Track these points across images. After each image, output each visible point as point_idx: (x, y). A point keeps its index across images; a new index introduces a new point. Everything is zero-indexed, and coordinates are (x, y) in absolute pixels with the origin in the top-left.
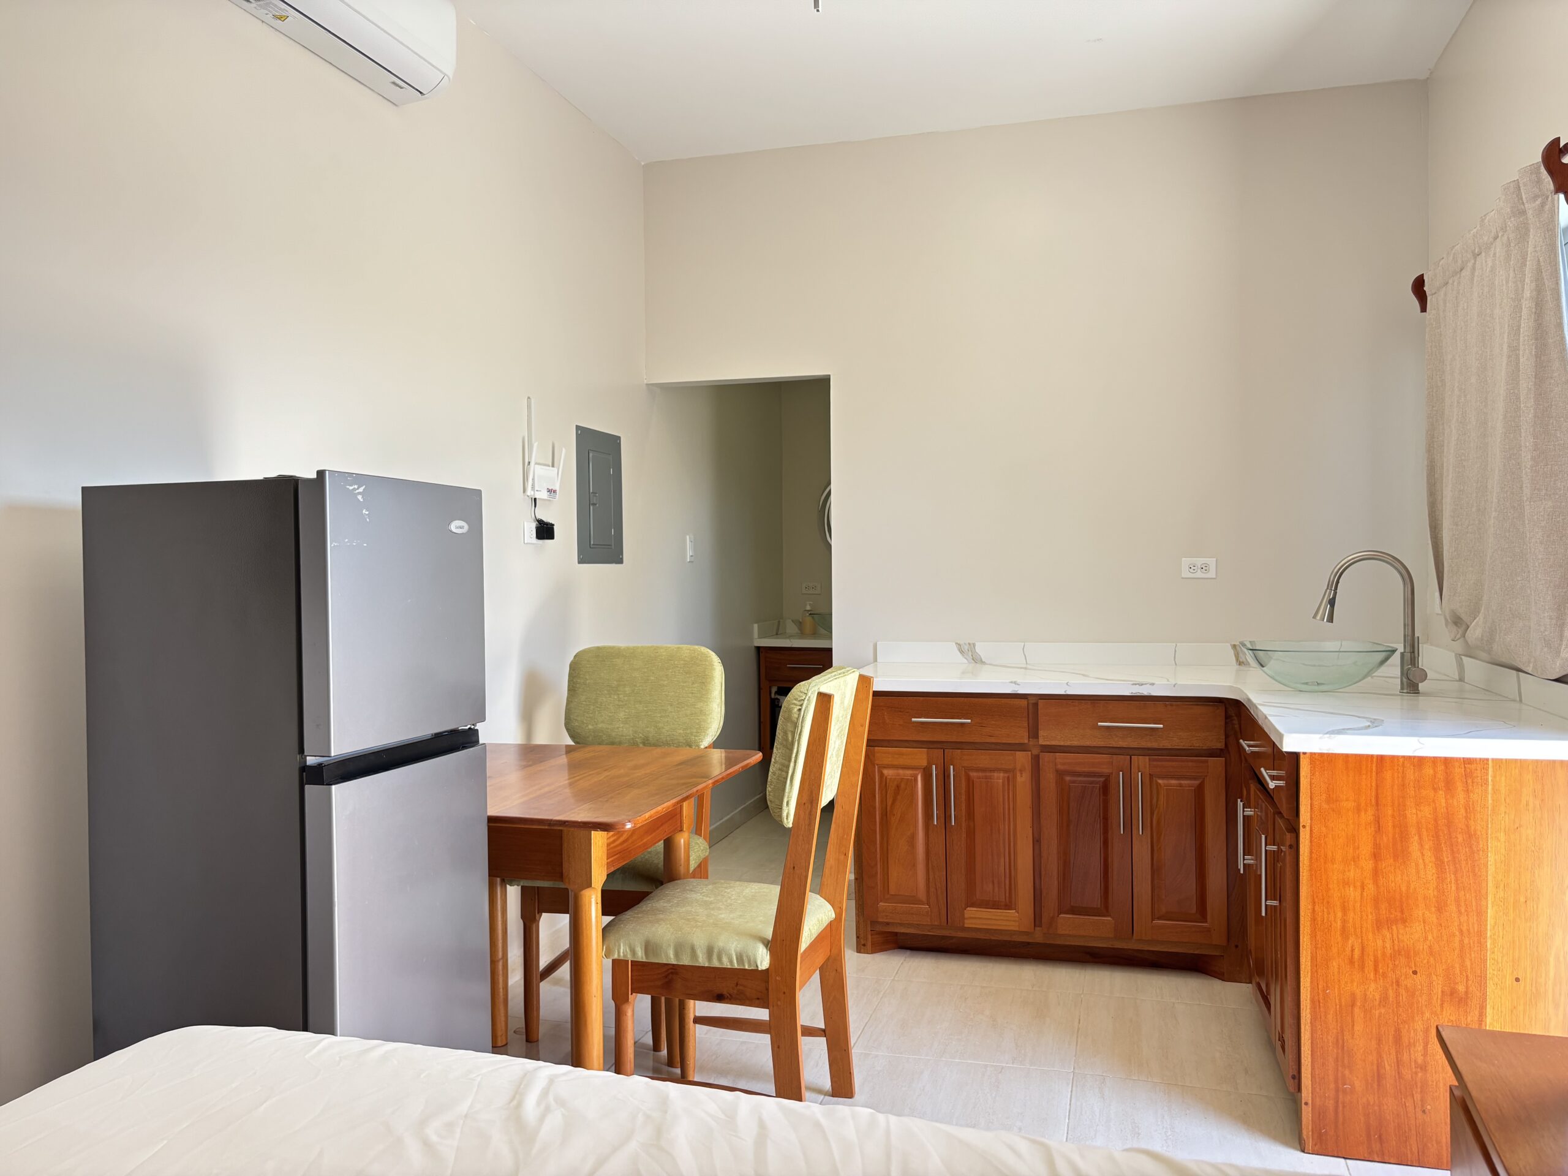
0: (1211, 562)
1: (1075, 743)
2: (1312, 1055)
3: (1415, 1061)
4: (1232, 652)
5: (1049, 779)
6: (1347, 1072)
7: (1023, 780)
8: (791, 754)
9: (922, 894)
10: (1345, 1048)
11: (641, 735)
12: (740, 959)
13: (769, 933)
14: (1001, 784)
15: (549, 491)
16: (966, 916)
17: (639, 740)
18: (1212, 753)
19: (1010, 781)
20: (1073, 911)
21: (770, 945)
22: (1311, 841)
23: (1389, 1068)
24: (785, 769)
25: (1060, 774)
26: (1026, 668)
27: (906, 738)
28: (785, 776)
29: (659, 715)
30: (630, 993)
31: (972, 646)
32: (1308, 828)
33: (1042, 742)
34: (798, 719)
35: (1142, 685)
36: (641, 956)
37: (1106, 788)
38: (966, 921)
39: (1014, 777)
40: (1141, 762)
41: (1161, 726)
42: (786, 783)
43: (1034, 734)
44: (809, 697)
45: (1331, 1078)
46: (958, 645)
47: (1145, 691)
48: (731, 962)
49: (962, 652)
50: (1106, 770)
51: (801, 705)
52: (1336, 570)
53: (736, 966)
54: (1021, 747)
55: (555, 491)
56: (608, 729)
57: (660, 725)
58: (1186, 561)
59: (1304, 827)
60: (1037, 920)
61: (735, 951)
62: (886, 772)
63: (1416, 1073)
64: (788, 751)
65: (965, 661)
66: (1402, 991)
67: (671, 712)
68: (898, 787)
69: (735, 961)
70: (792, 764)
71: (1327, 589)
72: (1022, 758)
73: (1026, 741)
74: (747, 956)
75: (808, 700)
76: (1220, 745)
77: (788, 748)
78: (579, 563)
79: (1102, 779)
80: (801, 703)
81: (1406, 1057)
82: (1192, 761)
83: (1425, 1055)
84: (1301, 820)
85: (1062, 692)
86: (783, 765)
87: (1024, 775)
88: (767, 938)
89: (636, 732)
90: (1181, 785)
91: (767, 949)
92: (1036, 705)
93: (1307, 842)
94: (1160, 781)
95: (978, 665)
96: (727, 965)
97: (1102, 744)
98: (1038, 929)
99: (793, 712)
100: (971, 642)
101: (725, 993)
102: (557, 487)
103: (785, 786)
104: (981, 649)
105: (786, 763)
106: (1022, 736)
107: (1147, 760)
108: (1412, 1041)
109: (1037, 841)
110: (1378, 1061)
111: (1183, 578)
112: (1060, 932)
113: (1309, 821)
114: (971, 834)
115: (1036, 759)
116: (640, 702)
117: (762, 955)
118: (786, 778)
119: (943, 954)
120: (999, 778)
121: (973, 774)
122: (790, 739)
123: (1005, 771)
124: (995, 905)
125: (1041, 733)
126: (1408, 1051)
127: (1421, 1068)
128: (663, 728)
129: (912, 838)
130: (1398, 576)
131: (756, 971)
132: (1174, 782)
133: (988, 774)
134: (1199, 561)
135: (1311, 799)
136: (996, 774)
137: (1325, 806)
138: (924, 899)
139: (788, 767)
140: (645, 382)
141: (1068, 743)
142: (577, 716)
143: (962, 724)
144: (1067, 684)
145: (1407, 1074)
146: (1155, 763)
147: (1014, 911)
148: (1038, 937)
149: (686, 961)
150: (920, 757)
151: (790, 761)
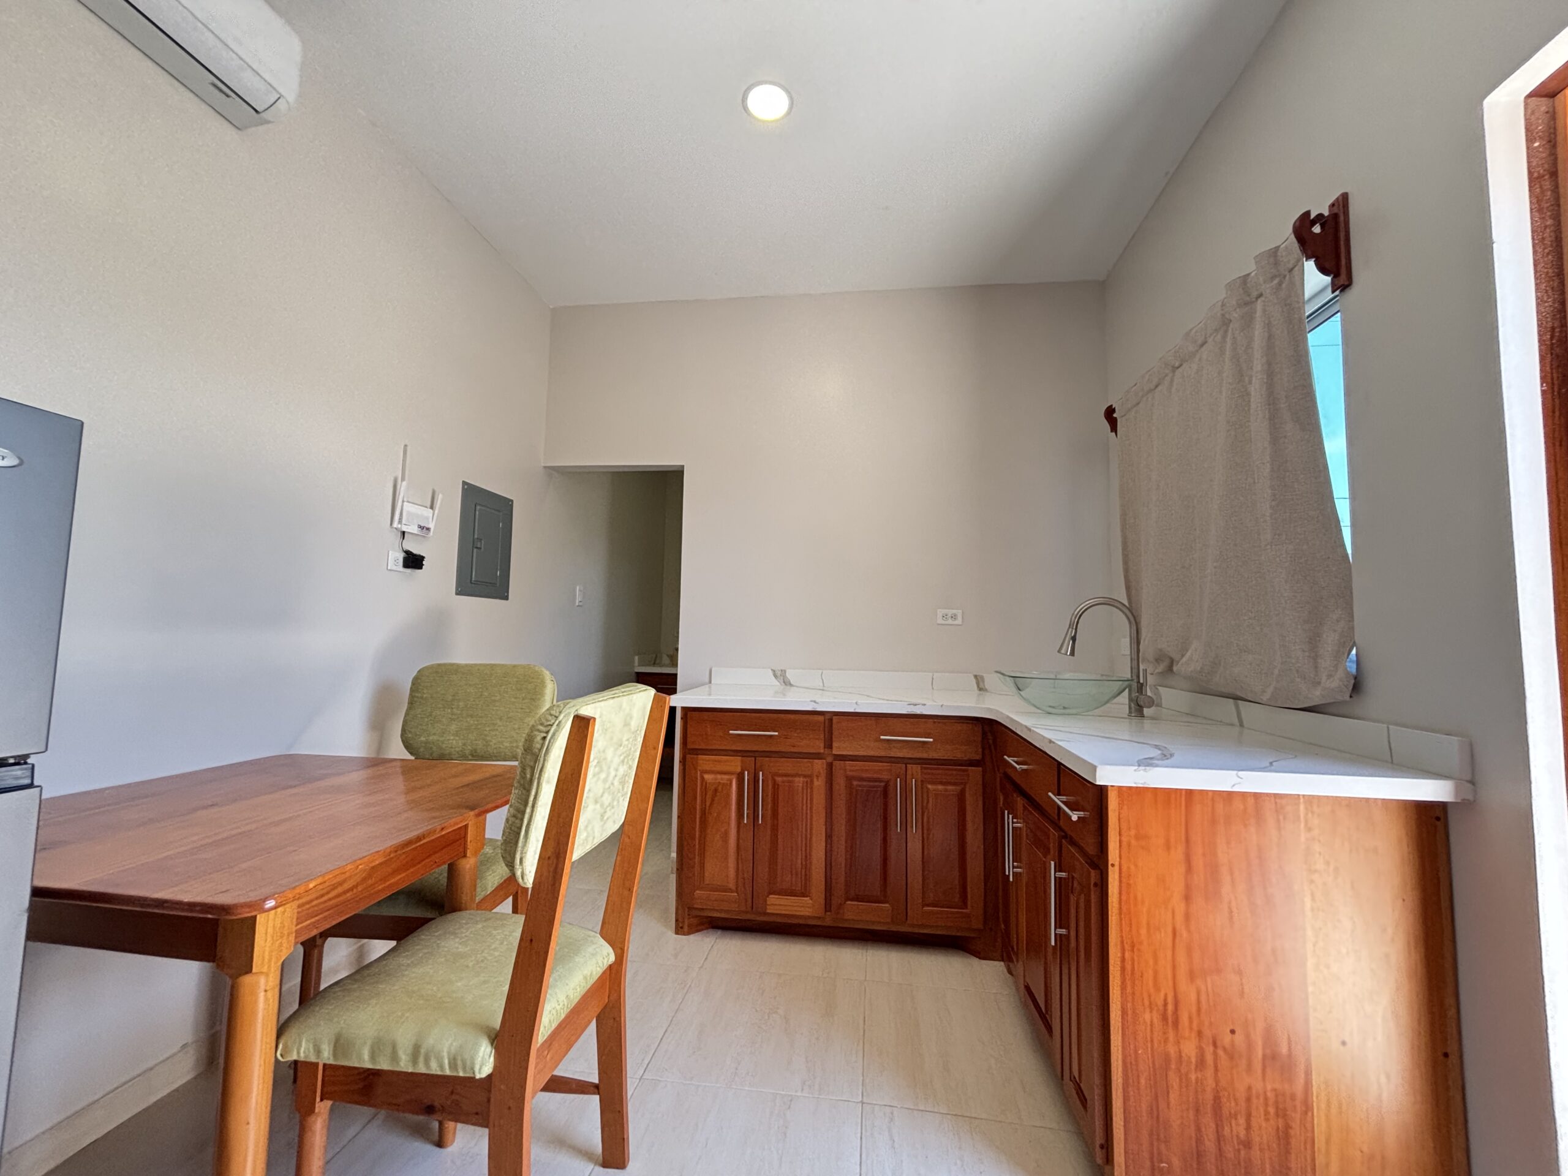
0: (959, 612)
1: (862, 753)
2: (1125, 1126)
3: (1237, 1136)
4: (974, 681)
5: (840, 783)
6: (1163, 1147)
7: (819, 783)
8: (528, 796)
9: (732, 885)
10: (1161, 1119)
11: (469, 747)
12: (453, 1065)
13: (497, 1022)
14: (800, 789)
15: (421, 527)
16: (768, 903)
17: (467, 752)
18: (972, 763)
19: (809, 784)
20: (857, 898)
21: (497, 1039)
22: (1120, 881)
23: (1210, 1144)
24: (519, 816)
25: (849, 779)
26: (823, 690)
27: (724, 748)
28: (518, 825)
29: (488, 729)
30: (318, 1099)
31: (784, 672)
32: (1117, 868)
33: (835, 752)
34: (540, 750)
35: (916, 705)
36: (327, 1056)
37: (885, 792)
38: (768, 907)
39: (812, 781)
40: (915, 769)
41: (931, 740)
42: (519, 834)
43: (829, 746)
44: (560, 722)
45: (1146, 1155)
46: (774, 671)
47: (918, 710)
48: (441, 1067)
49: (775, 676)
50: (885, 776)
51: (547, 732)
52: (1076, 613)
53: (448, 1072)
54: (818, 756)
55: (428, 529)
56: (438, 740)
57: (488, 738)
58: (940, 612)
59: (1113, 865)
60: (828, 906)
61: (449, 1053)
62: (706, 776)
63: (1239, 1150)
64: (524, 792)
65: (778, 684)
66: (1220, 1052)
67: (500, 726)
68: (716, 790)
69: (447, 1066)
70: (528, 810)
71: (1069, 627)
72: (819, 766)
73: (822, 751)
74: (462, 1060)
75: (557, 725)
76: (978, 757)
77: (524, 789)
78: (457, 594)
79: (883, 784)
80: (547, 729)
81: (1227, 1131)
82: (955, 770)
83: (1248, 1127)
84: (1110, 858)
85: (852, 710)
86: (518, 810)
87: (820, 780)
88: (495, 1027)
89: (464, 744)
90: (946, 790)
91: (492, 1045)
92: (831, 720)
93: (1117, 883)
94: (930, 786)
95: (788, 687)
96: (436, 1070)
97: (883, 754)
98: (828, 913)
99: (535, 740)
100: (783, 669)
101: (436, 1104)
102: (432, 526)
103: (519, 837)
104: (790, 675)
105: (522, 807)
106: (819, 746)
107: (919, 768)
108: (1233, 1112)
109: (829, 837)
110: (1196, 1135)
111: (939, 624)
112: (846, 917)
113: (1118, 859)
114: (775, 829)
115: (830, 766)
116: (472, 716)
117: (483, 1057)
118: (520, 828)
119: (748, 934)
120: (799, 782)
121: (779, 779)
122: (528, 776)
123: (805, 776)
124: (792, 893)
125: (835, 745)
126: (1229, 1124)
127: (1245, 1146)
128: (491, 741)
129: (725, 836)
130: (1124, 617)
131: (472, 1080)
132: (940, 787)
133: (790, 779)
134: (950, 612)
135: (1120, 835)
136: (797, 779)
137: (1133, 842)
138: (734, 888)
139: (523, 813)
140: (543, 465)
141: (856, 753)
142: (412, 728)
143: (771, 736)
144: (856, 703)
145: (1229, 1152)
146: (926, 771)
147: (808, 898)
148: (828, 922)
149: (384, 1065)
150: (735, 764)
151: (526, 805)
